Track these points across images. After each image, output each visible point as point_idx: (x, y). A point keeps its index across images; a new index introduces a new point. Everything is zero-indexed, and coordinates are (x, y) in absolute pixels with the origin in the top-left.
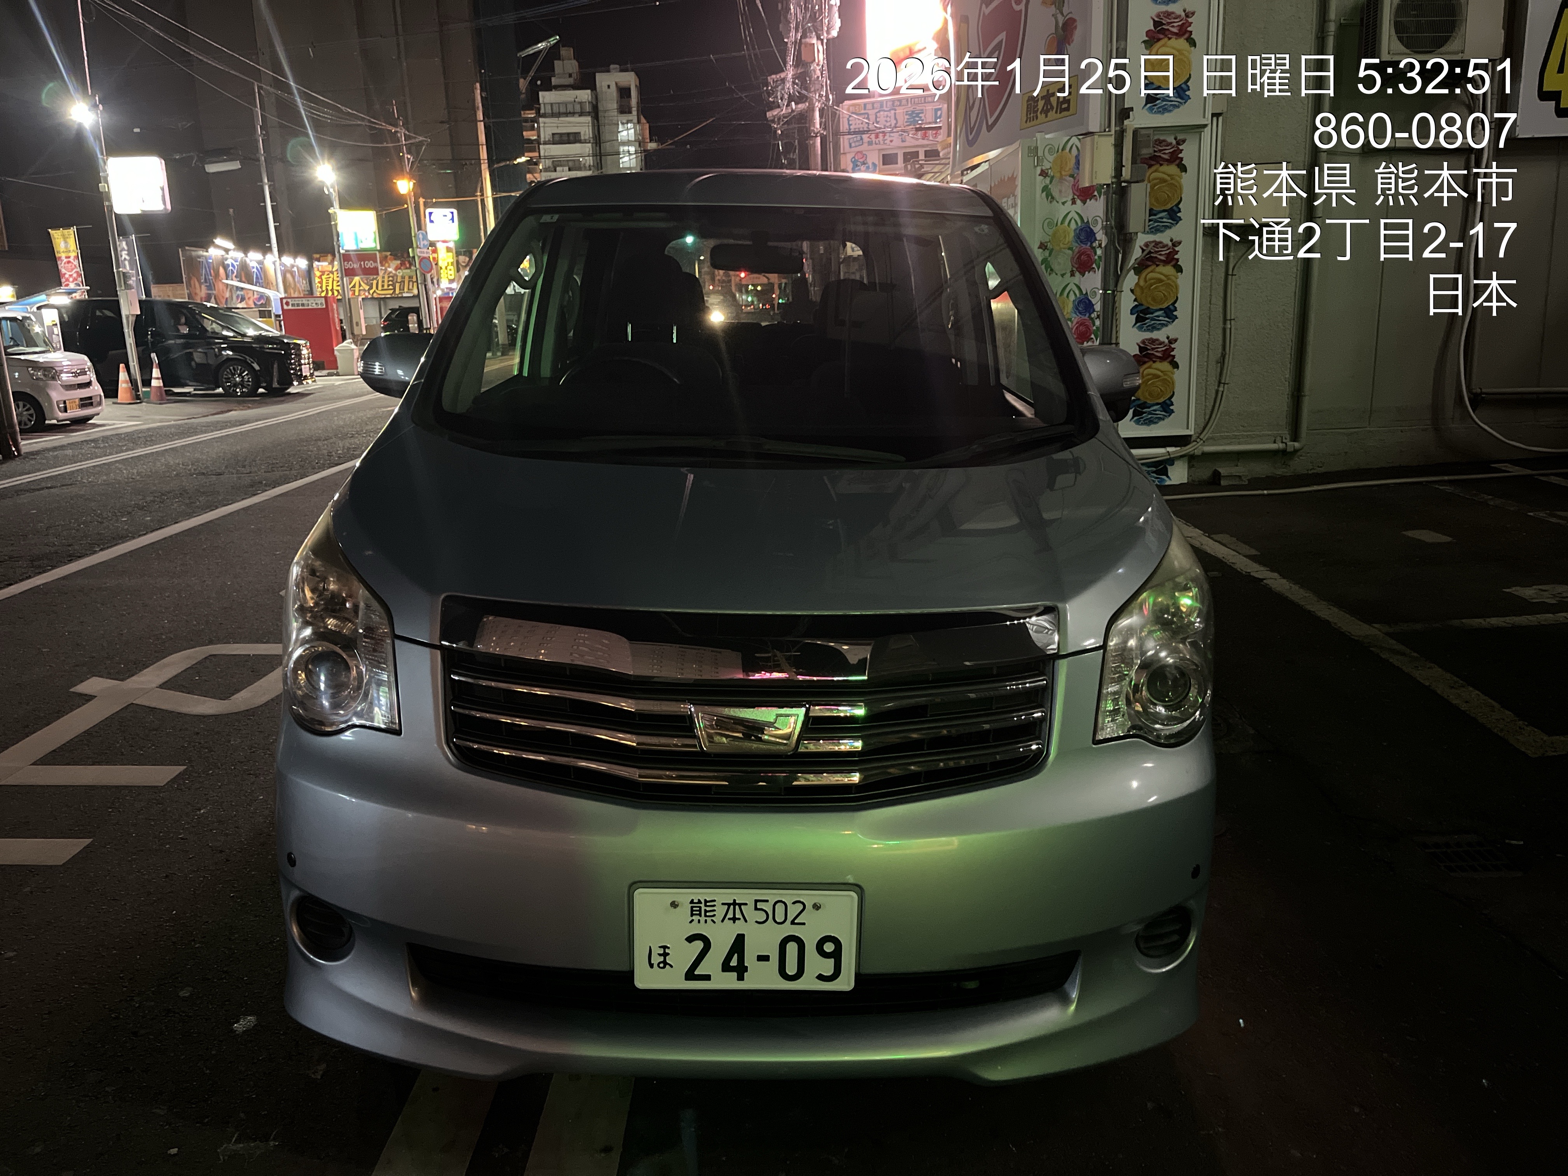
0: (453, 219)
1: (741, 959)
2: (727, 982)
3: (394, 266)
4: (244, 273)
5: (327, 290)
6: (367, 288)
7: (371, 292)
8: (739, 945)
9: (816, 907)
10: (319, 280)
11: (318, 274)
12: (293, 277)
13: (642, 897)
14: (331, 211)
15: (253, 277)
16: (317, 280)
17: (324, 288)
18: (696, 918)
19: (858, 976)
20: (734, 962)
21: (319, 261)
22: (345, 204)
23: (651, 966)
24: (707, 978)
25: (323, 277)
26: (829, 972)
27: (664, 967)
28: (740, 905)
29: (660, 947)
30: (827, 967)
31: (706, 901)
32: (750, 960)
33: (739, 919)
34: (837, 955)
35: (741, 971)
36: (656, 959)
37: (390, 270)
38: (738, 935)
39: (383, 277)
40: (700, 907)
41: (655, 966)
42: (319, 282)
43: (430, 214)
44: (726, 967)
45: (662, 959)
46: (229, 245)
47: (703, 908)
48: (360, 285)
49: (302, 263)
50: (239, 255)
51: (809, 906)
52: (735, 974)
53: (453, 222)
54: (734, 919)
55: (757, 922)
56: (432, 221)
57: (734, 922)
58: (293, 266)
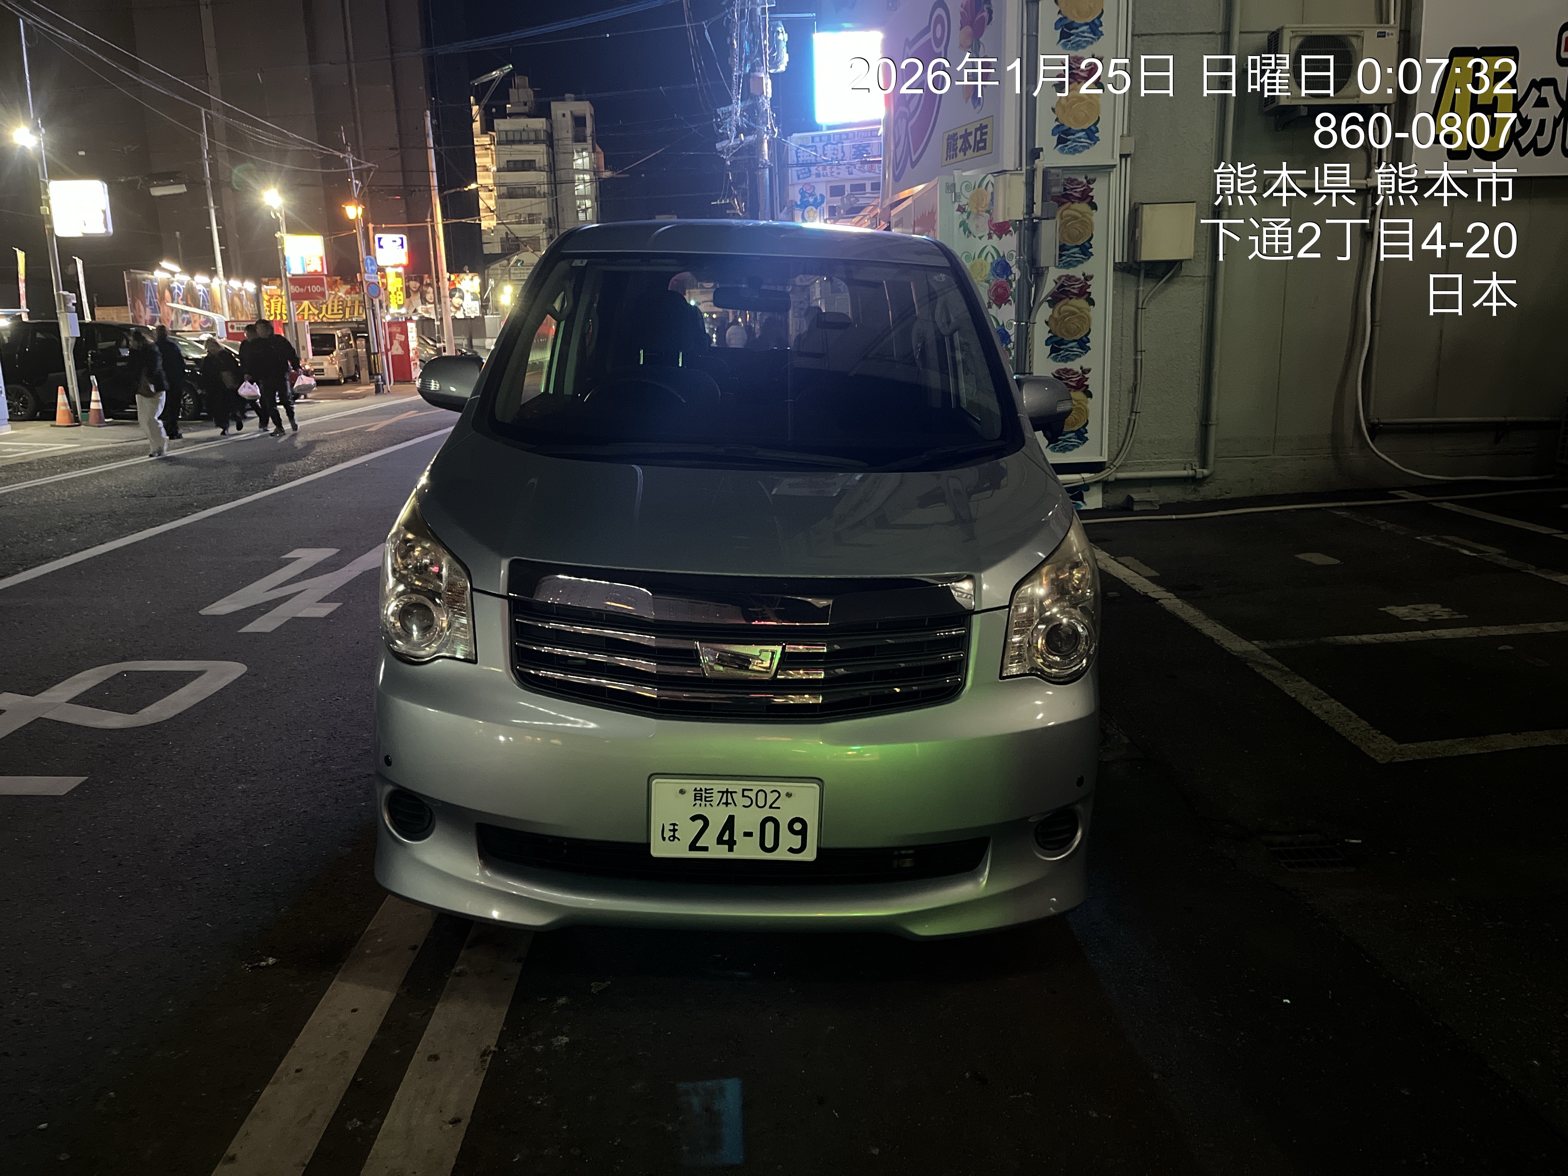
0: (402, 245)
3: (344, 291)
4: (191, 297)
5: (275, 314)
6: (316, 312)
7: (321, 316)
10: (268, 304)
11: (266, 297)
12: (241, 301)
14: (278, 235)
15: (199, 300)
16: (265, 304)
17: (272, 312)
21: (267, 284)
22: (294, 228)
25: (272, 301)
37: (340, 294)
39: (333, 302)
42: (267, 306)
43: (380, 239)
46: (175, 268)
48: (309, 309)
49: (250, 286)
50: (186, 278)
53: (403, 247)
56: (381, 247)
58: (240, 290)
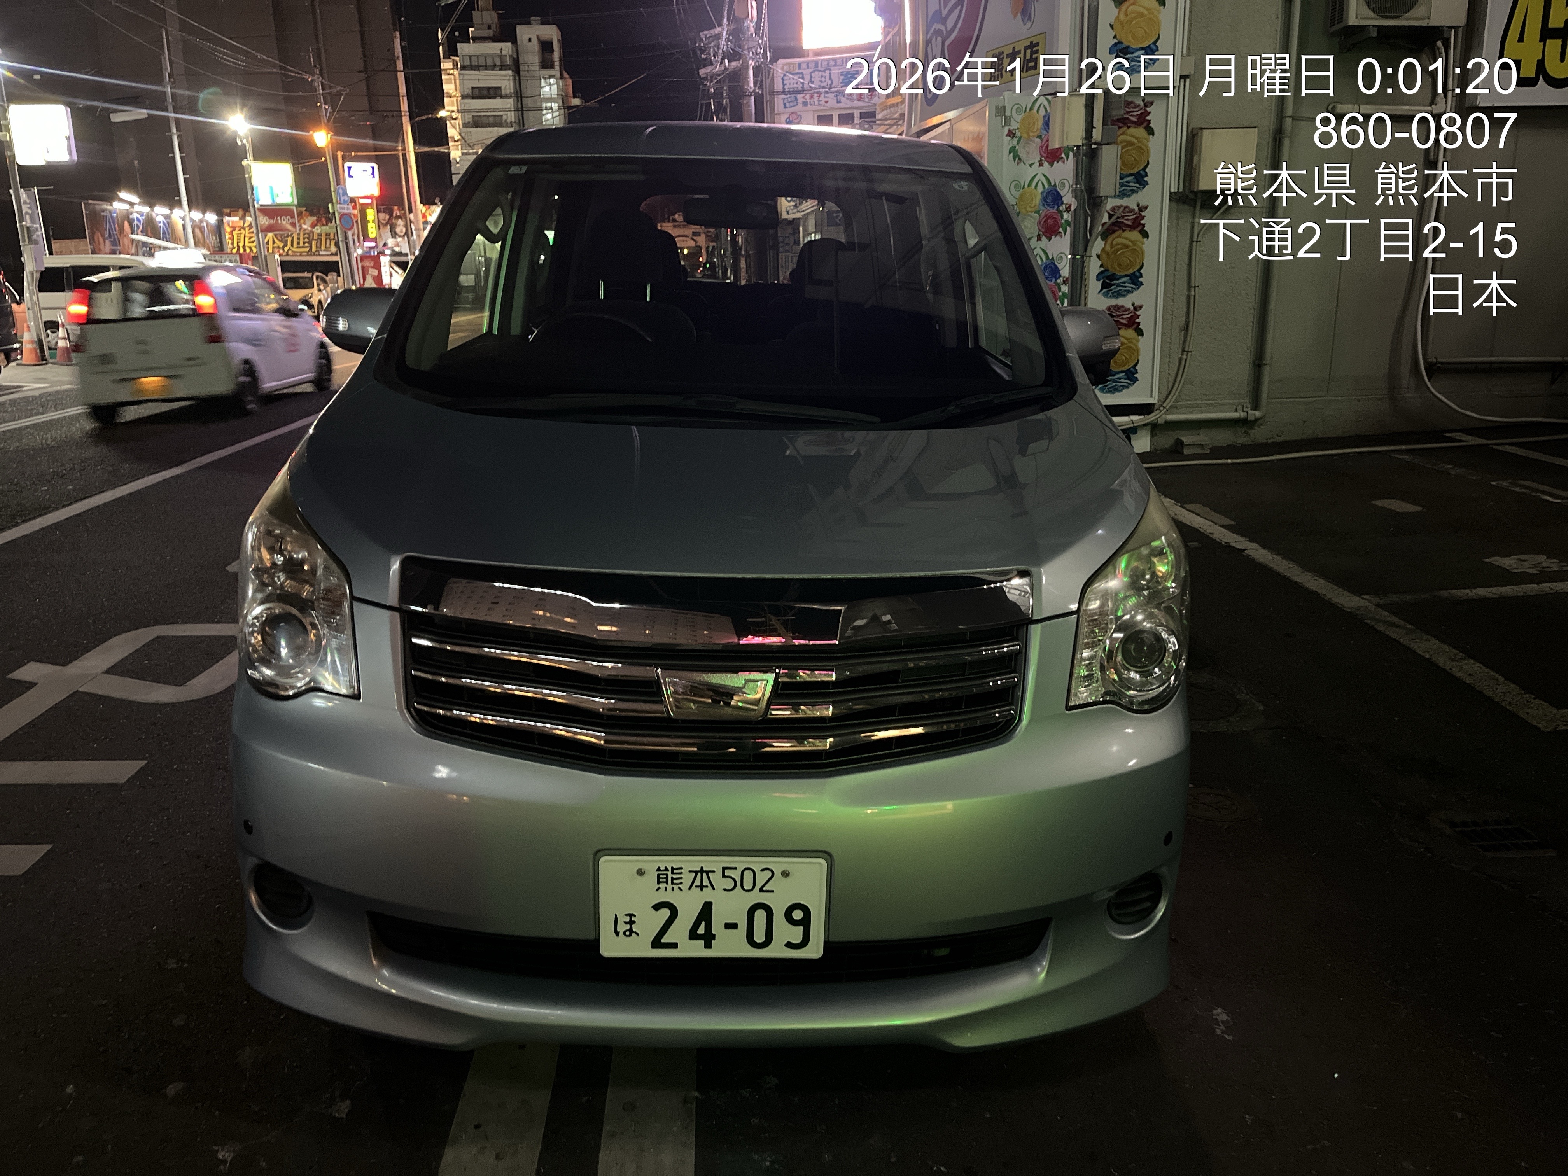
0: (373, 172)
1: (709, 927)
2: (695, 950)
3: (310, 222)
4: (150, 228)
5: (241, 244)
6: (281, 245)
7: (286, 249)
8: (706, 912)
9: (786, 874)
10: (230, 236)
11: (228, 229)
12: (203, 233)
13: (607, 864)
14: (244, 160)
15: (160, 232)
16: (228, 236)
17: (237, 244)
18: (663, 886)
19: (826, 943)
20: (701, 930)
21: (229, 216)
23: (617, 934)
24: (674, 946)
25: (234, 233)
26: (798, 940)
27: (630, 935)
28: (708, 873)
29: (626, 915)
30: (796, 934)
31: (673, 869)
32: (717, 928)
33: (707, 886)
34: (805, 922)
35: (708, 939)
36: (622, 927)
37: (305, 226)
38: (706, 903)
39: (299, 234)
40: (667, 875)
41: (621, 934)
42: (230, 239)
43: (349, 167)
44: (693, 935)
45: (628, 927)
46: (135, 199)
47: (670, 876)
48: (274, 242)
49: (211, 218)
50: (146, 209)
51: (777, 873)
52: (703, 942)
53: (374, 176)
54: (702, 887)
55: (725, 890)
56: (351, 174)
57: (702, 890)
58: (201, 221)
